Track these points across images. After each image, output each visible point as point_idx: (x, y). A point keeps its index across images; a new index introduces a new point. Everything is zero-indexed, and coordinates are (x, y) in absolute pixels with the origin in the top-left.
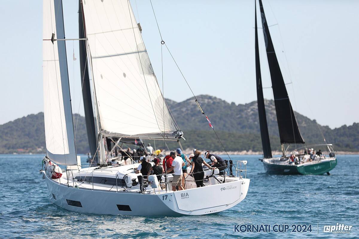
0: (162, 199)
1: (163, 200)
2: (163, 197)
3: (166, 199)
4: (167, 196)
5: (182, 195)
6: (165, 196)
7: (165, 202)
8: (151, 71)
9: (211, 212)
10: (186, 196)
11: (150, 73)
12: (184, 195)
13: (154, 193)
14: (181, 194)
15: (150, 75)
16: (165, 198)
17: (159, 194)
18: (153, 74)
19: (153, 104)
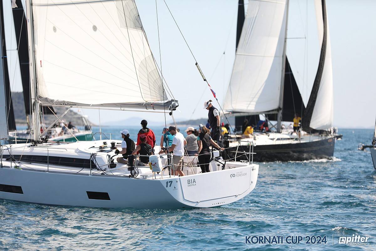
0: (165, 185)
1: (167, 187)
2: (167, 183)
3: (170, 186)
4: (171, 182)
5: (189, 182)
6: (169, 182)
7: (169, 189)
8: (138, 24)
9: (218, 203)
10: (192, 183)
11: (136, 27)
12: (191, 181)
13: (154, 178)
14: (188, 180)
15: (137, 29)
16: (169, 184)
17: (162, 179)
18: (142, 28)
19: (137, 66)
